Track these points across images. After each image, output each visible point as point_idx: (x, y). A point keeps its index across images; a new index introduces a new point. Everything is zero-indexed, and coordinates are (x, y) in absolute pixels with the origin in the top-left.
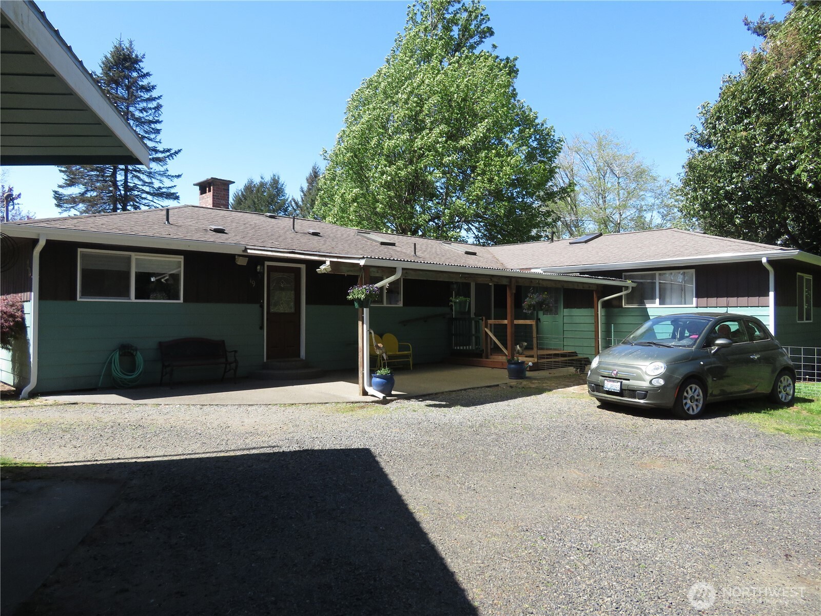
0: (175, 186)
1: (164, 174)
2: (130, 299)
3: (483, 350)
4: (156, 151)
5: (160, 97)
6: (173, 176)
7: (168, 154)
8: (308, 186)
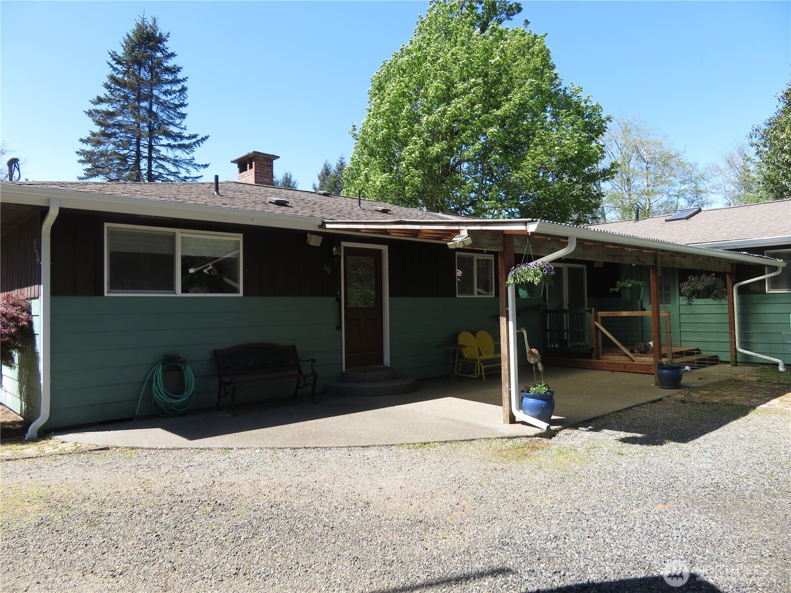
0: (201, 176)
1: (190, 162)
2: (175, 293)
3: (593, 349)
4: (182, 138)
5: (184, 80)
6: (199, 166)
7: (194, 140)
8: (320, 183)
